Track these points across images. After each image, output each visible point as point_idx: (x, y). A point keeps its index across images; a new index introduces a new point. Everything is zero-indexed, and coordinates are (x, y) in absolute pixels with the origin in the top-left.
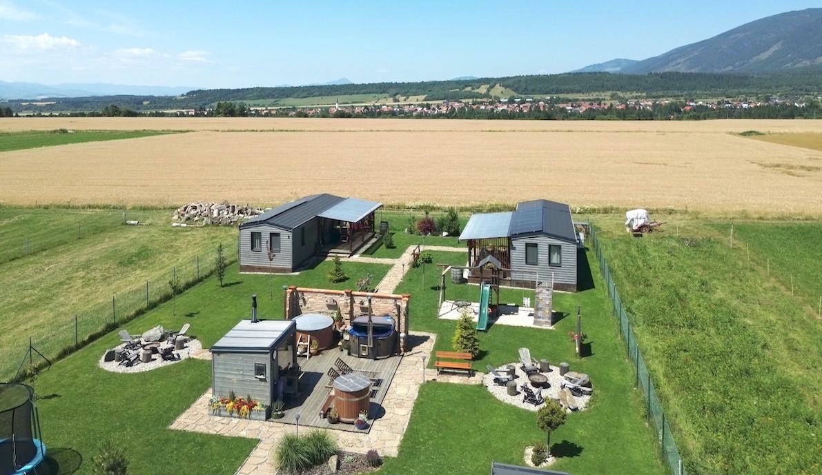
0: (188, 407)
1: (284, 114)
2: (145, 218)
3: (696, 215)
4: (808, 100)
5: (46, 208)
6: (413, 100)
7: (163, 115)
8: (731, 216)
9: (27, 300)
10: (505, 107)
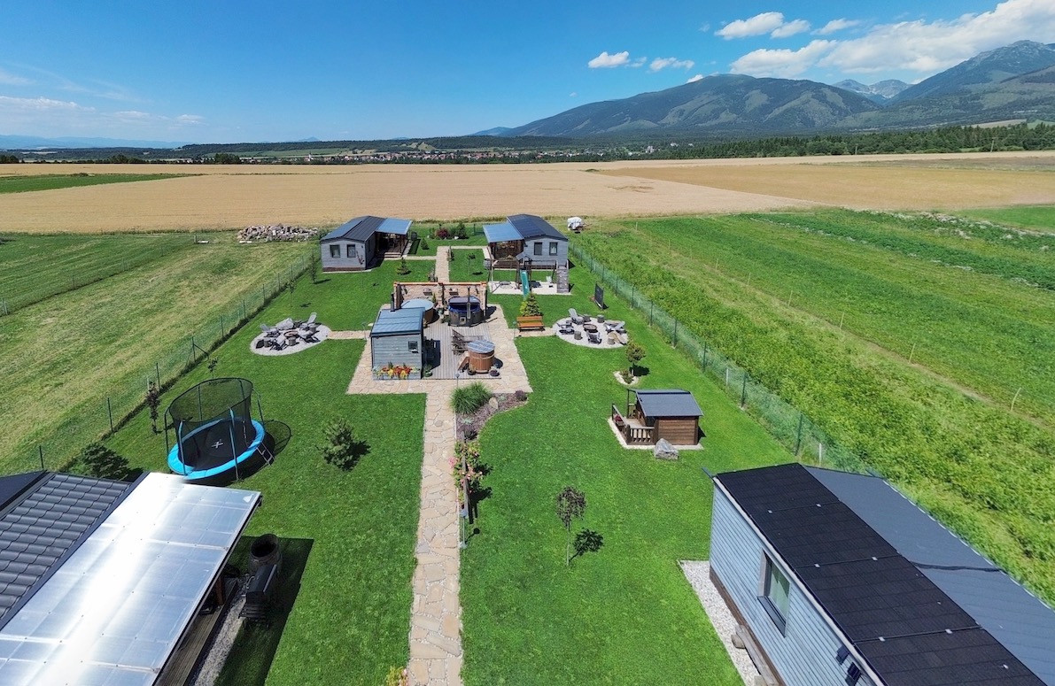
0: (352, 376)
1: (268, 162)
2: (212, 239)
3: (600, 219)
4: (604, 152)
5: (113, 234)
6: (367, 152)
7: (165, 163)
8: (623, 216)
9: (148, 306)
10: (429, 156)
